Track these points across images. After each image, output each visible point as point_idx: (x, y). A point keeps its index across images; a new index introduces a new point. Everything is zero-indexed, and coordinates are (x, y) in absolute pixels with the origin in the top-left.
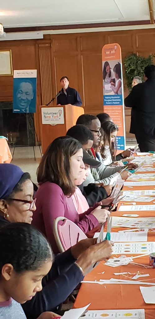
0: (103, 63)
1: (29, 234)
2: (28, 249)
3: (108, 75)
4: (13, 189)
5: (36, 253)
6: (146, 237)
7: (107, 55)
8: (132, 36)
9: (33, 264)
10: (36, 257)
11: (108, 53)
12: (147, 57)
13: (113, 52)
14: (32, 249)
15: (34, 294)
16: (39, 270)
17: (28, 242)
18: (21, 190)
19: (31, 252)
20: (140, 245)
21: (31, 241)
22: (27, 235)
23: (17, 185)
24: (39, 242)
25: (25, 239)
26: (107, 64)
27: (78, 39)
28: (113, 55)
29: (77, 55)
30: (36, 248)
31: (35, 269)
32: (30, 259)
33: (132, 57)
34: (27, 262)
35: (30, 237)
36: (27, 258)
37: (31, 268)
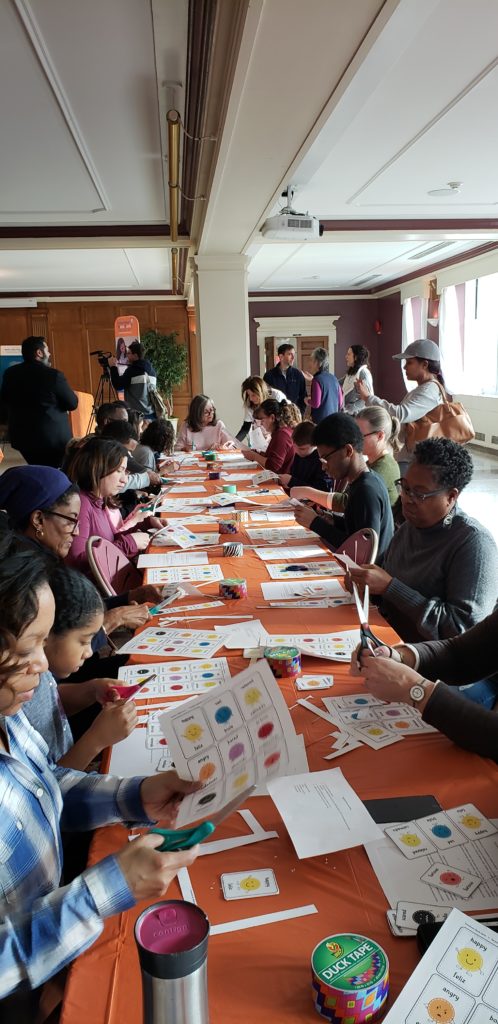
0: (117, 339)
1: (67, 576)
2: (69, 597)
3: (123, 354)
4: (57, 500)
5: (81, 602)
6: (206, 559)
7: (121, 330)
8: (149, 310)
9: (78, 618)
10: (81, 608)
11: (122, 327)
12: (168, 335)
13: (129, 326)
14: (74, 597)
15: (83, 661)
16: (88, 626)
17: (67, 587)
18: (68, 504)
19: (74, 601)
20: (201, 570)
21: (72, 585)
22: (65, 578)
23: (62, 496)
24: (83, 586)
25: (62, 585)
26: (121, 341)
27: (83, 309)
28: (129, 329)
29: (81, 330)
30: (81, 594)
31: (83, 625)
32: (74, 612)
33: (151, 334)
34: (69, 616)
35: (70, 580)
36: (68, 611)
37: (76, 624)
